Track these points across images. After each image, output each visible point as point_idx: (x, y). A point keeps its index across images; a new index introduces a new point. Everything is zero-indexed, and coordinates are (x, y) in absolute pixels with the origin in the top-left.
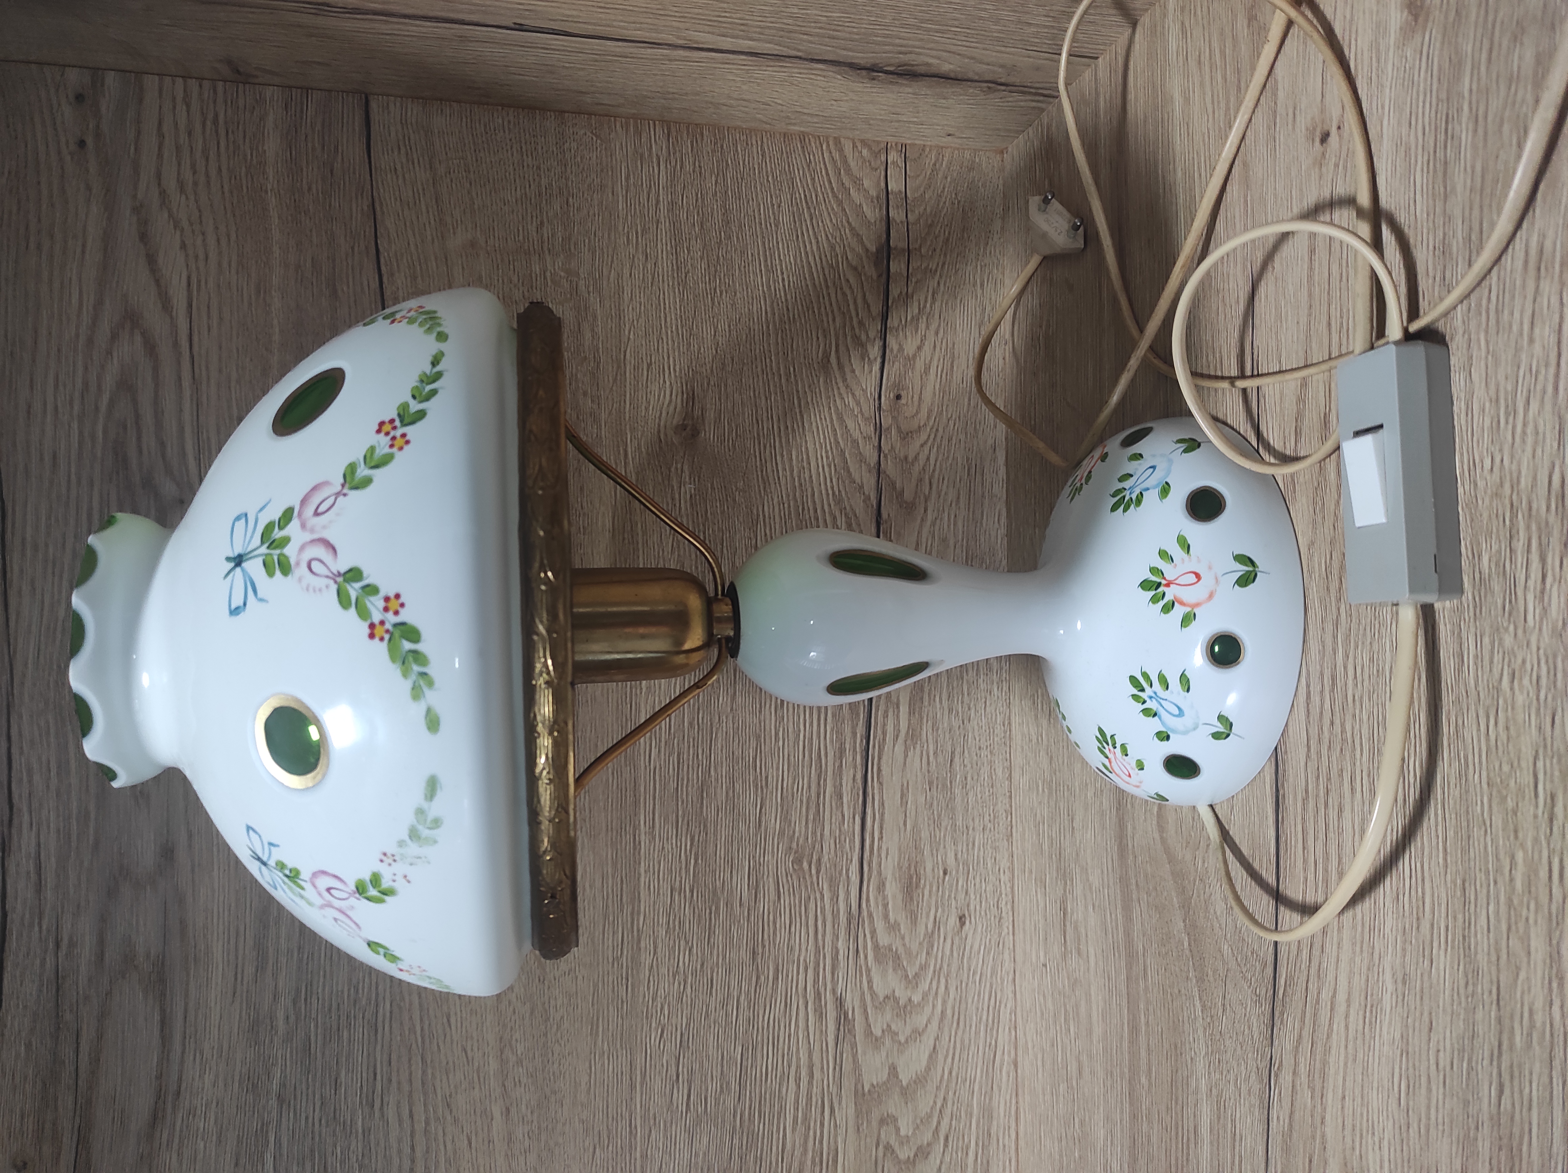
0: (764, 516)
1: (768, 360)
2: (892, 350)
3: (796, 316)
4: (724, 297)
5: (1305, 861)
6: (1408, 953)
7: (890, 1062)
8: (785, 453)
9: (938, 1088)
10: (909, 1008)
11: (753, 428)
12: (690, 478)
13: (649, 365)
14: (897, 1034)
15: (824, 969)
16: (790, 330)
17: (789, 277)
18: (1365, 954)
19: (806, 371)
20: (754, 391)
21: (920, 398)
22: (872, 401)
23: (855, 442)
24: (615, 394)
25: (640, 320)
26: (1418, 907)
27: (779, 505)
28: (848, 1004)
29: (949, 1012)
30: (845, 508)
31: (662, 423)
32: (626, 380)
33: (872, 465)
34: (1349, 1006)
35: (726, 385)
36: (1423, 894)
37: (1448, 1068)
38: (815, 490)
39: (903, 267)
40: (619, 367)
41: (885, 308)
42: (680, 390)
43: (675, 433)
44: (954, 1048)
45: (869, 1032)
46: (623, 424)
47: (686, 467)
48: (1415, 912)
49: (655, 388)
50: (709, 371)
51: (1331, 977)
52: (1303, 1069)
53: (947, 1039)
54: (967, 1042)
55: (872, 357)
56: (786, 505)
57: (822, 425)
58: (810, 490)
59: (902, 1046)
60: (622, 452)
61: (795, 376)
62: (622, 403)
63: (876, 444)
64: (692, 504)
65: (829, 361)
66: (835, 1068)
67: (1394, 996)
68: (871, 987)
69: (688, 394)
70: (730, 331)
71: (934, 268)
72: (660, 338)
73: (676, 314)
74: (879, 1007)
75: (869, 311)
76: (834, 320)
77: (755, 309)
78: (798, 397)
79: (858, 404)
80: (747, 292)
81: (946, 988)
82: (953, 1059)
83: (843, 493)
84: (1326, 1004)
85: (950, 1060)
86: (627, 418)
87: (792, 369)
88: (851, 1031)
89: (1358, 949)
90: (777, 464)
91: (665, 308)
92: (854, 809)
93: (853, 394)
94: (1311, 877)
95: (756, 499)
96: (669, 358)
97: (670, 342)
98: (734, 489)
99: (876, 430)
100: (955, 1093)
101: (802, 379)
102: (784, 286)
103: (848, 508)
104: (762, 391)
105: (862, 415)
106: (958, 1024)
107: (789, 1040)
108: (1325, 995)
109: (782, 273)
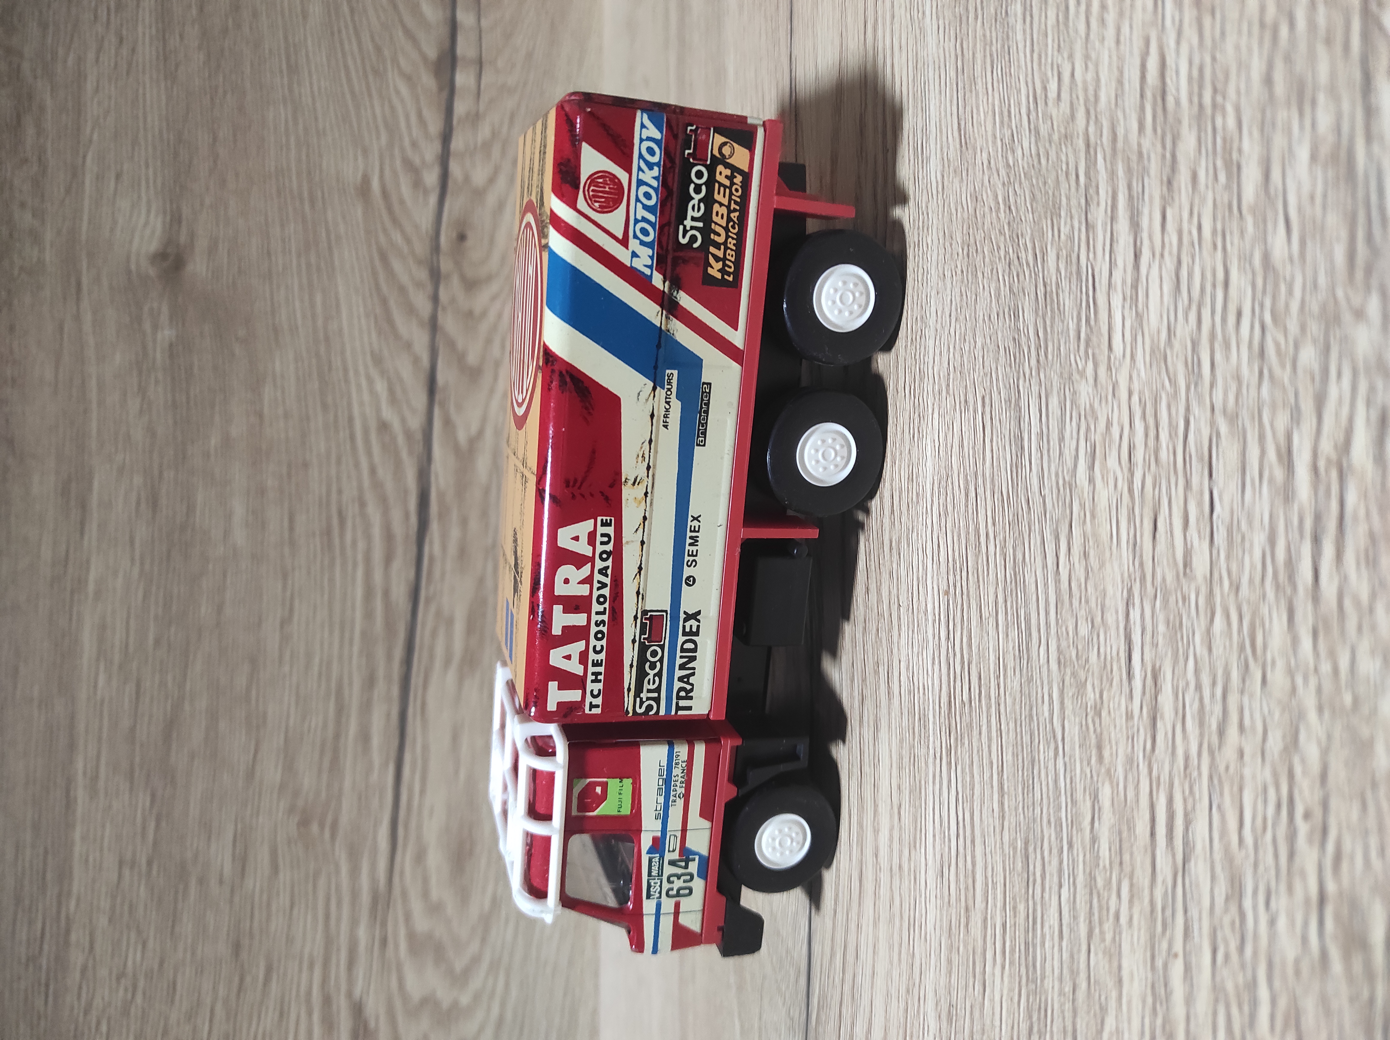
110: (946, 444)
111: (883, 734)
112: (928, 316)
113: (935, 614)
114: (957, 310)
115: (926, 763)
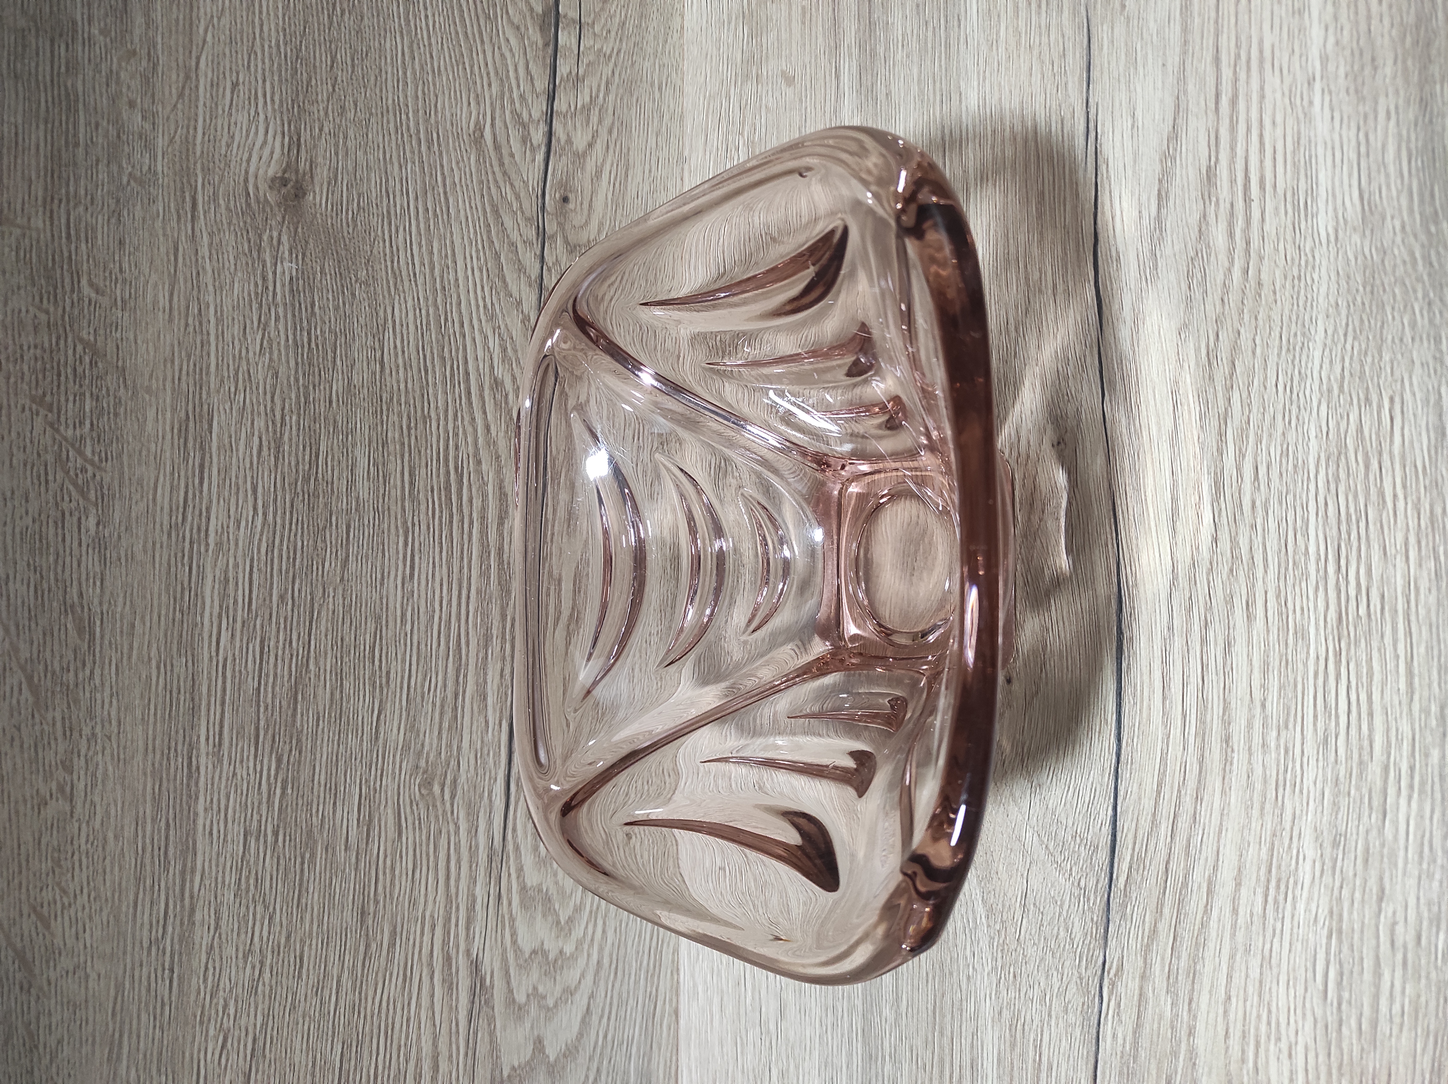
0: (394, 322)
1: (404, 117)
2: (559, 140)
3: (442, 68)
4: (346, 18)
5: (1165, 714)
6: (1343, 810)
7: (536, 1033)
8: (423, 242)
9: (591, 1058)
10: (560, 962)
11: (381, 202)
12: (291, 254)
13: (235, 85)
14: (544, 997)
15: (457, 925)
16: (434, 85)
17: (434, 15)
18: (1268, 818)
19: (454, 142)
20: (384, 153)
21: (590, 206)
22: (534, 198)
23: (513, 244)
24: (180, 114)
25: (223, 20)
26: (1361, 748)
27: (415, 310)
28: (486, 968)
29: (606, 961)
30: (499, 327)
31: (252, 170)
32: (197, 99)
33: (533, 278)
34: (1238, 885)
35: (345, 138)
36: (1371, 729)
37: (1410, 946)
38: (462, 297)
39: (574, 41)
40: (187, 77)
41: (551, 86)
42: (279, 129)
43: (270, 187)
44: (611, 1004)
45: (510, 1001)
46: (192, 161)
47: (285, 238)
48: (1355, 756)
49: (242, 118)
50: (322, 113)
51: (1208, 851)
52: (1158, 972)
53: (603, 995)
54: (625, 995)
55: (535, 143)
56: (423, 312)
57: (472, 215)
58: (455, 296)
59: (550, 1012)
60: (188, 199)
61: (439, 145)
62: (191, 131)
63: (538, 253)
64: (292, 290)
65: (482, 136)
66: (466, 1054)
67: (1318, 865)
68: (514, 942)
69: (291, 138)
70: (353, 66)
71: (608, 53)
72: (251, 51)
73: (277, 24)
74: (524, 966)
75: (533, 85)
76: (490, 85)
77: (388, 45)
78: (443, 174)
79: (518, 197)
80: (379, 21)
81: (604, 931)
82: (609, 1018)
83: (497, 306)
84: (1199, 887)
85: (605, 1020)
86: (198, 153)
87: (435, 135)
88: (489, 1003)
89: (1256, 812)
90: (412, 255)
91: (261, 12)
92: (501, 712)
93: (512, 185)
94: (1176, 732)
95: (384, 297)
96: (264, 81)
97: (267, 61)
98: (353, 279)
99: (538, 234)
100: (610, 1061)
101: (448, 152)
102: (427, 25)
103: (502, 327)
104: (394, 154)
105: (523, 213)
106: (616, 973)
107: (408, 1026)
108: (1199, 876)
109: (426, 9)
110: (1339, 430)
111: (1239, 648)
112: (1313, 332)
113: (1319, 555)
114: (1355, 331)
115: (1305, 665)
